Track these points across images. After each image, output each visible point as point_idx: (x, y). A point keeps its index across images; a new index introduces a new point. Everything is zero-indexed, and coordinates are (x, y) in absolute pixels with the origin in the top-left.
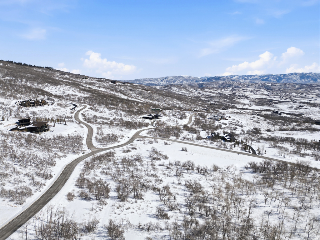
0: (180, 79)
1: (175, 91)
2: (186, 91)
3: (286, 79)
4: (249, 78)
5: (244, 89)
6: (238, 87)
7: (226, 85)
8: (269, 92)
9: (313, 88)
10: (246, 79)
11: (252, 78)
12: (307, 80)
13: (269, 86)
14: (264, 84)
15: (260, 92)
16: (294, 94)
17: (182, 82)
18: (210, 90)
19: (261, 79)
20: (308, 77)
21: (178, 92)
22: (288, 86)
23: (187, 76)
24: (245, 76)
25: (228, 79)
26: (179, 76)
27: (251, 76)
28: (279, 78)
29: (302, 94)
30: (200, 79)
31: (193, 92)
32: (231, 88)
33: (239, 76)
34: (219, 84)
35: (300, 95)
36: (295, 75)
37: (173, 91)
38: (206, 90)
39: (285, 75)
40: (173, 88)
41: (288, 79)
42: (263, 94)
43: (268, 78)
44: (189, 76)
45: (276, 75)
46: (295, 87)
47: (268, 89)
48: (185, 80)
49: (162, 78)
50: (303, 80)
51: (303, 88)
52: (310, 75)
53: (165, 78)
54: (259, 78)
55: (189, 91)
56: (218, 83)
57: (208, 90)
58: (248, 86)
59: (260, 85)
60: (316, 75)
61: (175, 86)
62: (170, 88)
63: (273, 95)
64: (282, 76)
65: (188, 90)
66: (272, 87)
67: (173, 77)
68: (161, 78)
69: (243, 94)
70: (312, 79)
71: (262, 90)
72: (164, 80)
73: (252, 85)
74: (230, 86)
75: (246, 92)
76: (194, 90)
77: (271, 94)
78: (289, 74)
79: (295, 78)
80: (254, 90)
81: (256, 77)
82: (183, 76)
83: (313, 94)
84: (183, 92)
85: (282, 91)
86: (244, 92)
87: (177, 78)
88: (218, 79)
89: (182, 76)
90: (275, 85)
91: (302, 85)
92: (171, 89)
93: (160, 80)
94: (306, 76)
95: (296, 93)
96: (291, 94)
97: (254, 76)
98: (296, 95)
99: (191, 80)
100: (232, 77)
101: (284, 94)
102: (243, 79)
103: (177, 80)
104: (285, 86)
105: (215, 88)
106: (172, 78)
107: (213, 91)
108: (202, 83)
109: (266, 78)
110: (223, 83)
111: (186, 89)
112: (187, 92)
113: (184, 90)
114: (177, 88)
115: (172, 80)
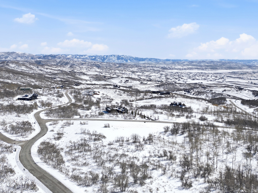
0: (14, 55)
1: (13, 68)
2: (26, 68)
3: (108, 59)
4: (81, 57)
5: (80, 66)
6: (75, 65)
7: (63, 63)
8: (100, 70)
9: (127, 67)
10: (78, 58)
11: (83, 57)
12: (121, 61)
13: (98, 64)
14: (95, 63)
15: (93, 70)
16: (117, 71)
17: (15, 58)
18: (50, 67)
19: (91, 59)
20: (122, 58)
21: (16, 68)
22: (111, 65)
23: (20, 52)
24: (78, 55)
25: (63, 57)
26: (12, 52)
27: (82, 56)
28: (103, 58)
29: (122, 71)
30: (36, 56)
31: (34, 69)
32: (69, 66)
33: (73, 55)
34: (57, 62)
35: (121, 71)
36: (114, 57)
37: (11, 68)
38: (46, 67)
39: (107, 56)
40: (10, 64)
41: (109, 59)
42: (96, 71)
43: (96, 58)
44: (23, 53)
45: (101, 56)
46: (116, 66)
47: (98, 67)
48: (19, 56)
50: (119, 60)
51: (121, 66)
52: (123, 57)
54: (89, 57)
55: (30, 68)
56: (55, 61)
57: (48, 67)
58: (82, 64)
59: (92, 63)
60: (127, 57)
61: (12, 62)
62: (7, 64)
63: (103, 72)
64: (105, 57)
65: (28, 67)
66: (101, 65)
69: (81, 71)
70: (125, 60)
71: (95, 68)
73: (85, 64)
74: (67, 64)
75: (82, 70)
76: (34, 67)
77: (101, 71)
78: (110, 56)
79: (114, 59)
80: (89, 68)
81: (86, 57)
82: (17, 52)
83: (129, 71)
84: (22, 68)
85: (109, 68)
86: (81, 69)
87: (9, 54)
88: (54, 57)
89: (15, 53)
90: (103, 64)
91: (120, 64)
92: (8, 66)
94: (121, 57)
95: (118, 70)
96: (115, 71)
97: (85, 56)
98: (119, 72)
99: (26, 57)
100: (67, 56)
101: (111, 71)
102: (76, 57)
103: (10, 56)
104: (110, 65)
105: (54, 65)
106: (3, 53)
107: (53, 68)
108: (40, 61)
109: (94, 58)
110: (61, 61)
111: (26, 66)
112: (28, 69)
113: (24, 67)
114: (15, 65)
115: (4, 55)
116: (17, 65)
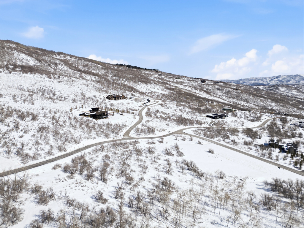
0: (297, 78)
1: (283, 91)
2: (297, 92)
17: (299, 82)
21: (286, 92)
26: (295, 74)
37: (280, 92)
40: (280, 88)
49: (273, 77)
53: (276, 77)
55: (302, 92)
61: (283, 86)
62: (277, 88)
65: (300, 91)
67: (287, 76)
68: (271, 77)
72: (275, 79)
82: (302, 75)
84: (293, 93)
87: (292, 77)
89: (299, 75)
92: (278, 90)
93: (270, 80)
103: (292, 79)
106: (285, 77)
111: (298, 90)
112: (299, 94)
113: (296, 91)
114: (286, 88)
115: (285, 79)
116: (287, 89)
